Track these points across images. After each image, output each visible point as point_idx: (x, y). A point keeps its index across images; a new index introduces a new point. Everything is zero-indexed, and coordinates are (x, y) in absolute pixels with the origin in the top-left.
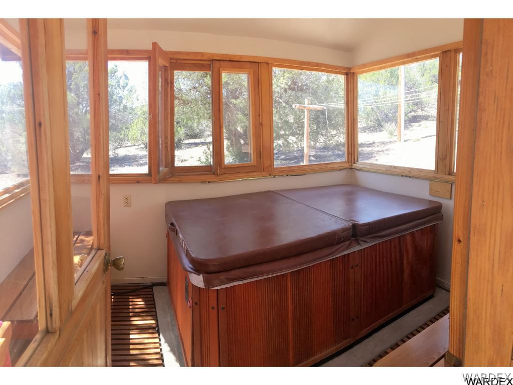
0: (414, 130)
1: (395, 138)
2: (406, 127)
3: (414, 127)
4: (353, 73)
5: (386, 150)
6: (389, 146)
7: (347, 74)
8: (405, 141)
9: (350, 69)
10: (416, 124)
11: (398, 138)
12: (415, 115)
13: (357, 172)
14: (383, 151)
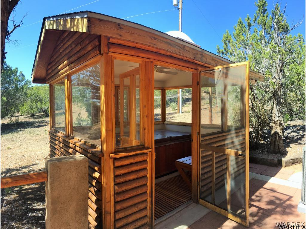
0: (187, 106)
1: (177, 111)
2: (183, 105)
3: (187, 105)
4: (165, 89)
5: (172, 117)
6: (173, 115)
7: (162, 90)
8: (182, 113)
9: (163, 88)
10: (188, 103)
11: (178, 111)
12: (188, 97)
13: (166, 125)
14: (170, 118)
